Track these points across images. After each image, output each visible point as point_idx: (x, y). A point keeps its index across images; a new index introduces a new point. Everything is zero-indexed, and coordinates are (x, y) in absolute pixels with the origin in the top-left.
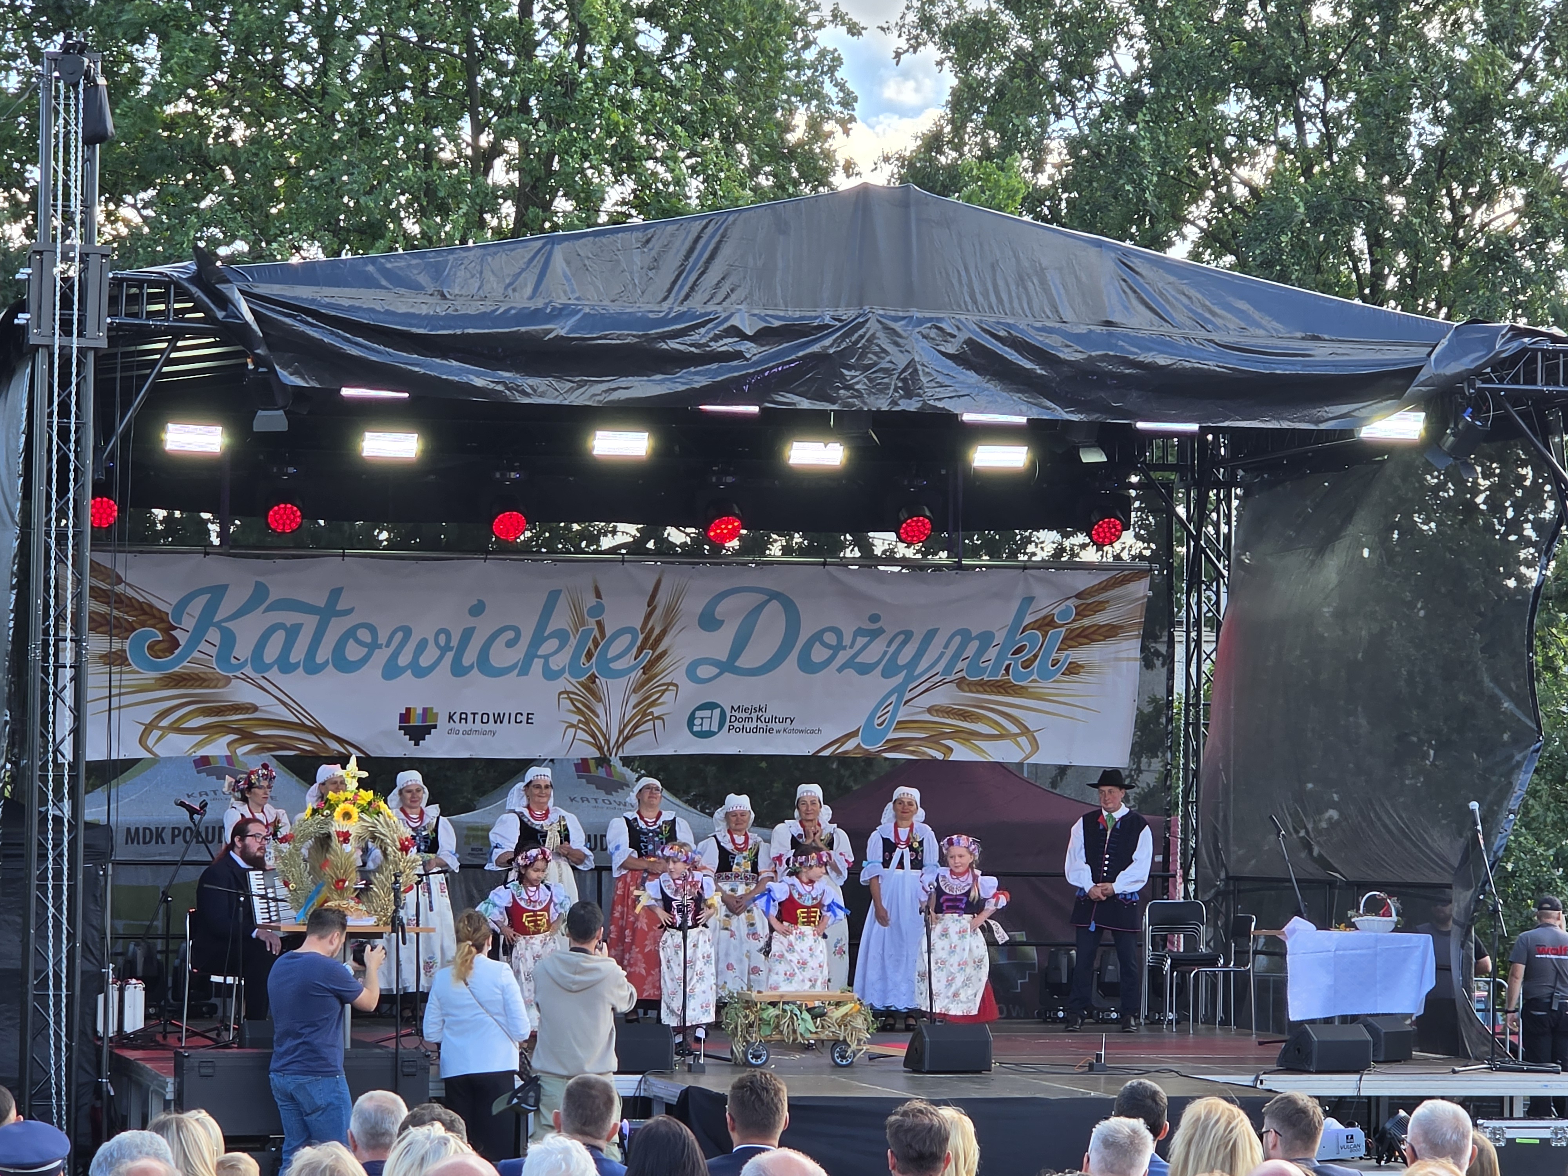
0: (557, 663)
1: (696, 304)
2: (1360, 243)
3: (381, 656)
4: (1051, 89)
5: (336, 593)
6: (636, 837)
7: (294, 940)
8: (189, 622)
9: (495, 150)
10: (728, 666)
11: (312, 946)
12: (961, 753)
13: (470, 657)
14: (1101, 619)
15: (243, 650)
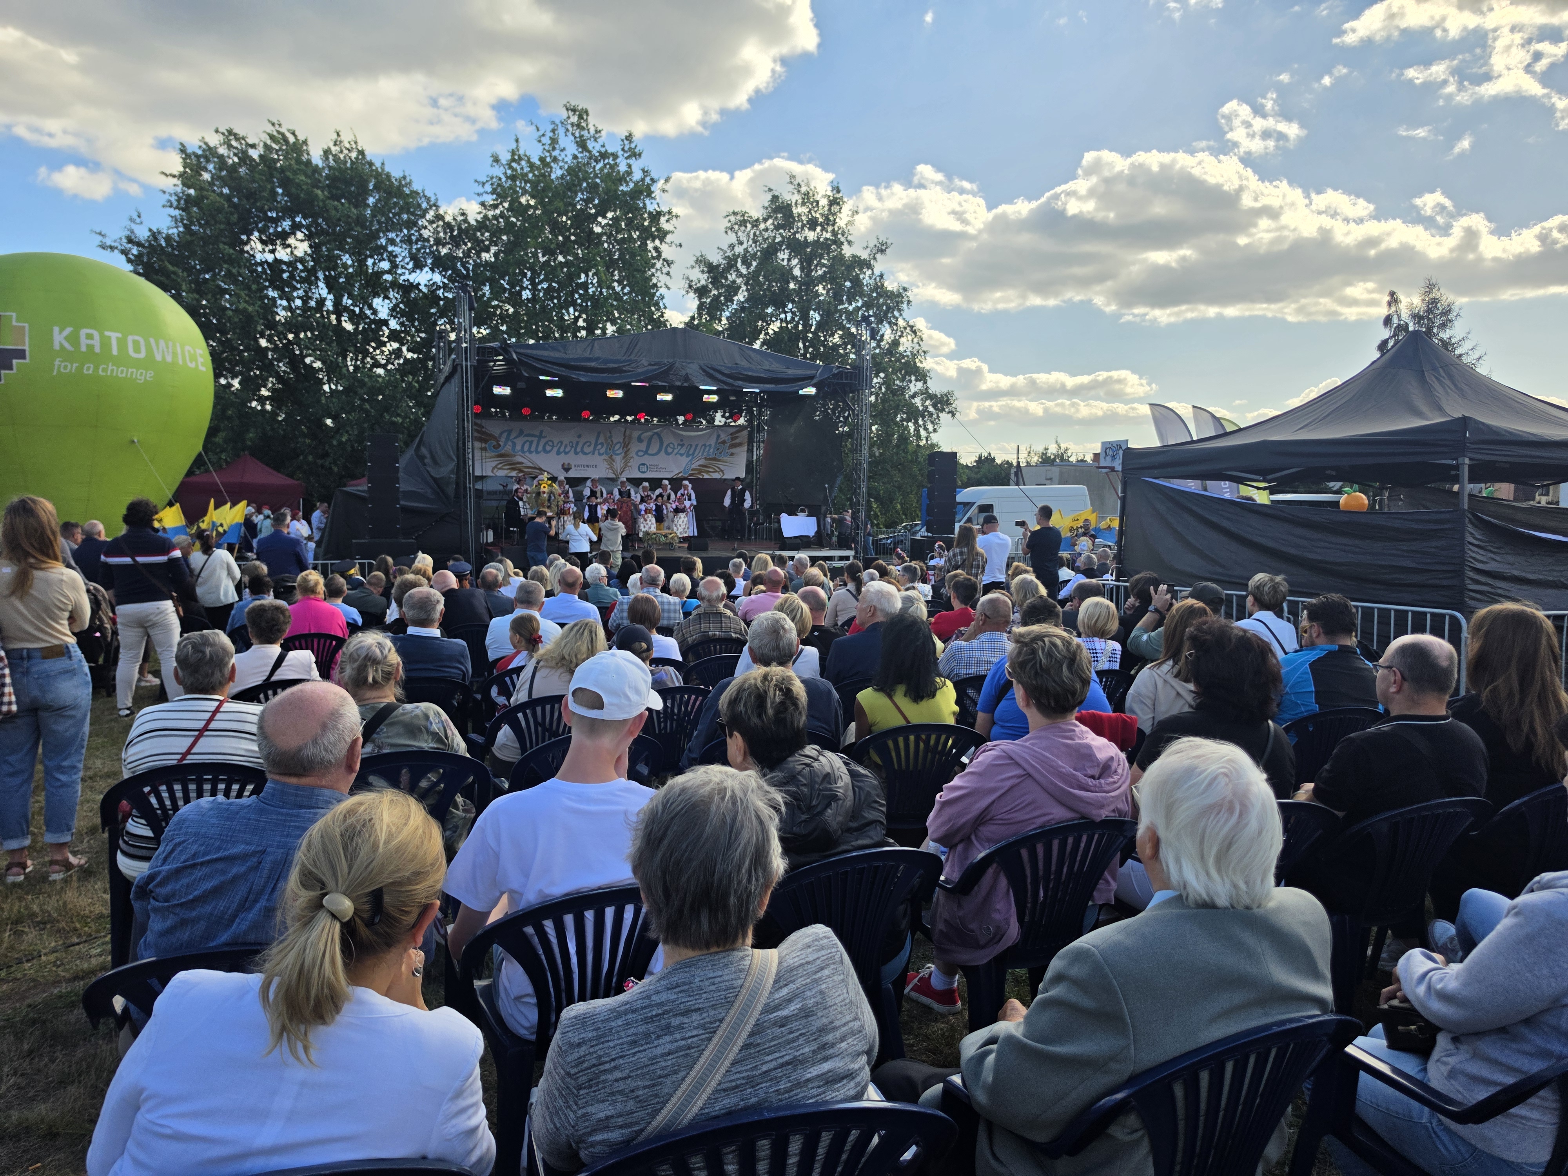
0: (602, 451)
1: (632, 357)
2: (801, 345)
3: (555, 449)
4: (723, 305)
5: (542, 432)
6: (620, 493)
7: (533, 518)
8: (503, 440)
9: (580, 317)
10: (646, 453)
11: (538, 520)
12: (706, 476)
13: (579, 449)
14: (737, 441)
15: (518, 448)
